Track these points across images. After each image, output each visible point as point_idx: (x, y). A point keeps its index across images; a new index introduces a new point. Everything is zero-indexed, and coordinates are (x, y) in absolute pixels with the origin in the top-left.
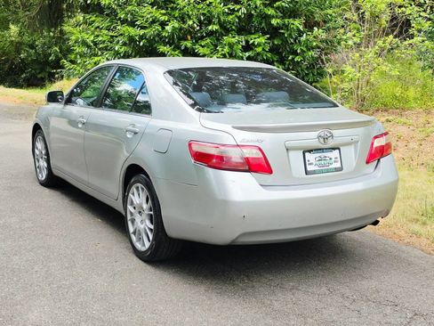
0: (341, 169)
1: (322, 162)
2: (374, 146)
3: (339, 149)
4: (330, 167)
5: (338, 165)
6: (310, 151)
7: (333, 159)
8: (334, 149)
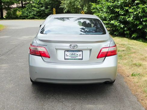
0: (82, 59)
1: (73, 56)
2: (102, 51)
3: (82, 51)
4: (77, 58)
5: (81, 57)
6: (68, 51)
7: (79, 55)
8: (80, 51)
